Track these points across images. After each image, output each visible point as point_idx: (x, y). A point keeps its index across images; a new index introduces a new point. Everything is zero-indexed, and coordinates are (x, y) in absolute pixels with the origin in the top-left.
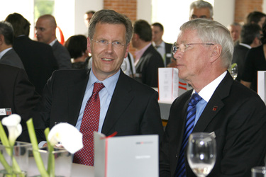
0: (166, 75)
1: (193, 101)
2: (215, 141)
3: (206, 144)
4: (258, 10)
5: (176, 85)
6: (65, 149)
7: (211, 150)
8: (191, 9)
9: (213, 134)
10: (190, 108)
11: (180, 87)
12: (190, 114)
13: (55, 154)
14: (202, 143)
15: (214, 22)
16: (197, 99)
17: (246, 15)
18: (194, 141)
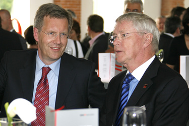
0: (105, 60)
1: (127, 80)
2: (145, 114)
3: (138, 116)
4: (180, 5)
5: (113, 67)
6: (21, 120)
7: (142, 121)
8: (125, 4)
9: (144, 108)
10: (124, 85)
11: (116, 69)
12: (124, 90)
13: (13, 124)
14: (134, 115)
15: (144, 15)
16: (130, 78)
17: (171, 9)
18: (128, 113)
